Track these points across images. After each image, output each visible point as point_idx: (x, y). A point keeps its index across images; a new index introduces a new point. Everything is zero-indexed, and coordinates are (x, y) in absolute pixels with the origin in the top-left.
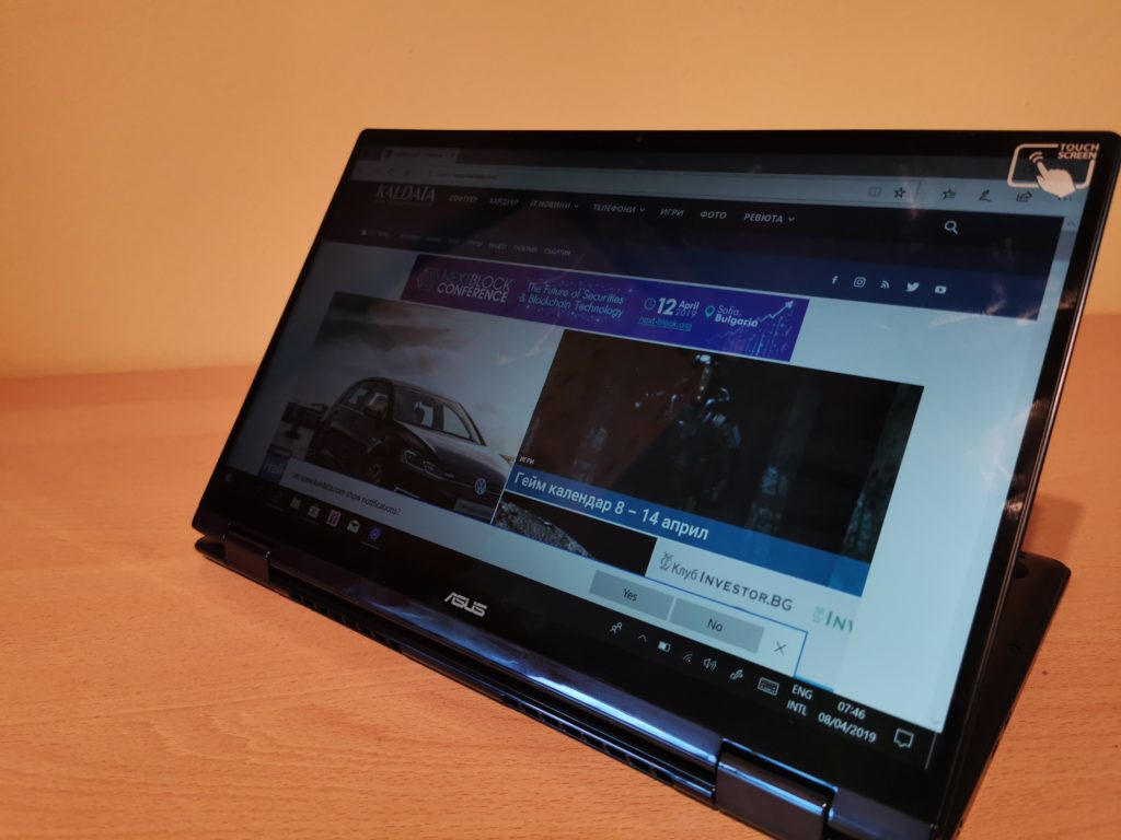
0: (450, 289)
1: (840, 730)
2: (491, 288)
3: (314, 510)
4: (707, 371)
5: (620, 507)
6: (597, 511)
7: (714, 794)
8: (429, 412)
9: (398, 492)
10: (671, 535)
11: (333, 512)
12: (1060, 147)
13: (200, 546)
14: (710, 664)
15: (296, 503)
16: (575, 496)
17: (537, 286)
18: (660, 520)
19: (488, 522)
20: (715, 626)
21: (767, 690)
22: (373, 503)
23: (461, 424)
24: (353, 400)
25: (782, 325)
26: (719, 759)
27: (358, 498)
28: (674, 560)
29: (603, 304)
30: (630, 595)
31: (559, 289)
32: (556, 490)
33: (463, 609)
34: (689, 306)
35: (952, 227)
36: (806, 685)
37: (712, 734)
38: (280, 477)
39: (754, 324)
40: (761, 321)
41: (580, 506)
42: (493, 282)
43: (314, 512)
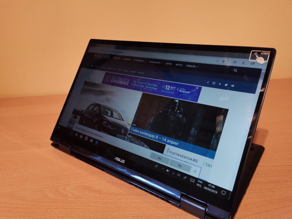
0: (114, 81)
1: (209, 190)
2: (124, 82)
3: (81, 136)
4: (177, 104)
5: (157, 137)
6: (151, 138)
7: (180, 205)
8: (109, 112)
9: (102, 132)
10: (169, 144)
11: (86, 137)
12: (261, 51)
13: (52, 144)
14: (179, 175)
15: (77, 134)
16: (146, 134)
17: (136, 81)
18: (167, 140)
19: (125, 140)
20: (180, 166)
21: (192, 181)
22: (96, 135)
23: (117, 115)
24: (90, 109)
25: (196, 93)
26: (181, 197)
27: (92, 134)
28: (170, 150)
29: (152, 86)
30: (159, 158)
31: (141, 82)
32: (141, 132)
33: (119, 161)
34: (173, 88)
35: (235, 70)
36: (201, 180)
37: (179, 192)
38: (72, 128)
39: (189, 93)
40: (191, 92)
41: (147, 136)
42: (125, 80)
43: (81, 137)
